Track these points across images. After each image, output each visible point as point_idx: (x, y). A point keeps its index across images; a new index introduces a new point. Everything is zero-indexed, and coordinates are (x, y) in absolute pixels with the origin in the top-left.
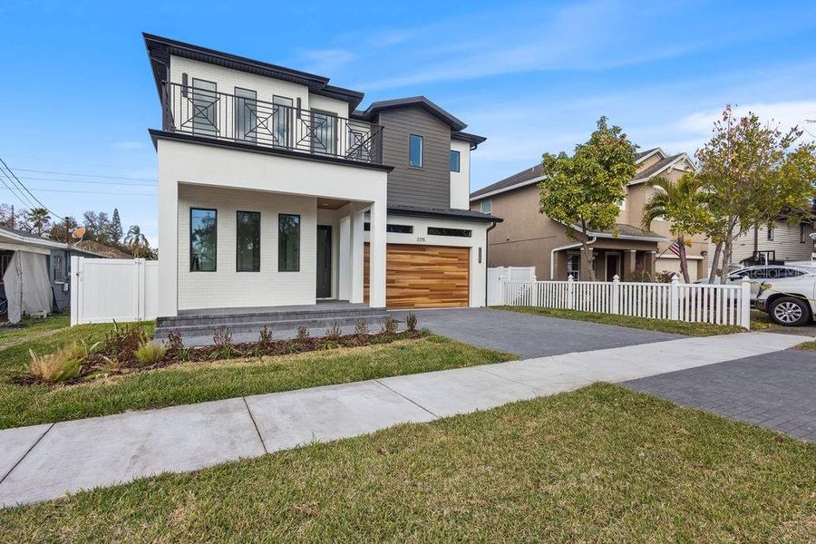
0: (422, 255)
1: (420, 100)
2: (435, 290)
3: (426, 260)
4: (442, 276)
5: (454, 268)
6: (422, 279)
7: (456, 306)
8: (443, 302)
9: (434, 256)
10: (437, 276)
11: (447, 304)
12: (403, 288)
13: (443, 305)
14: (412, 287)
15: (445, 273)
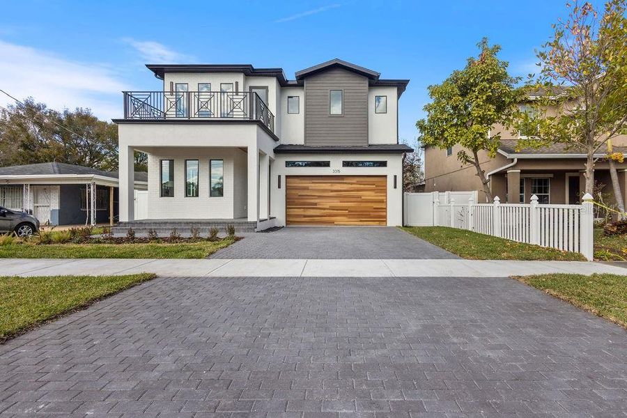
0: (341, 183)
1: (335, 62)
2: (352, 211)
3: (345, 187)
4: (359, 200)
5: (372, 193)
6: (341, 202)
7: (375, 224)
8: (361, 221)
9: (352, 184)
10: (354, 199)
11: (365, 223)
12: (325, 209)
13: (362, 223)
14: (332, 208)
15: (363, 198)
